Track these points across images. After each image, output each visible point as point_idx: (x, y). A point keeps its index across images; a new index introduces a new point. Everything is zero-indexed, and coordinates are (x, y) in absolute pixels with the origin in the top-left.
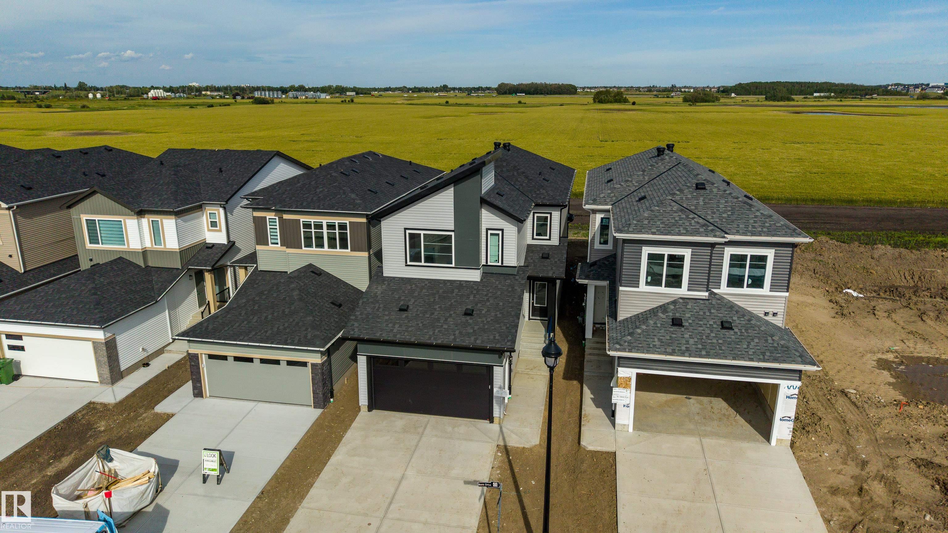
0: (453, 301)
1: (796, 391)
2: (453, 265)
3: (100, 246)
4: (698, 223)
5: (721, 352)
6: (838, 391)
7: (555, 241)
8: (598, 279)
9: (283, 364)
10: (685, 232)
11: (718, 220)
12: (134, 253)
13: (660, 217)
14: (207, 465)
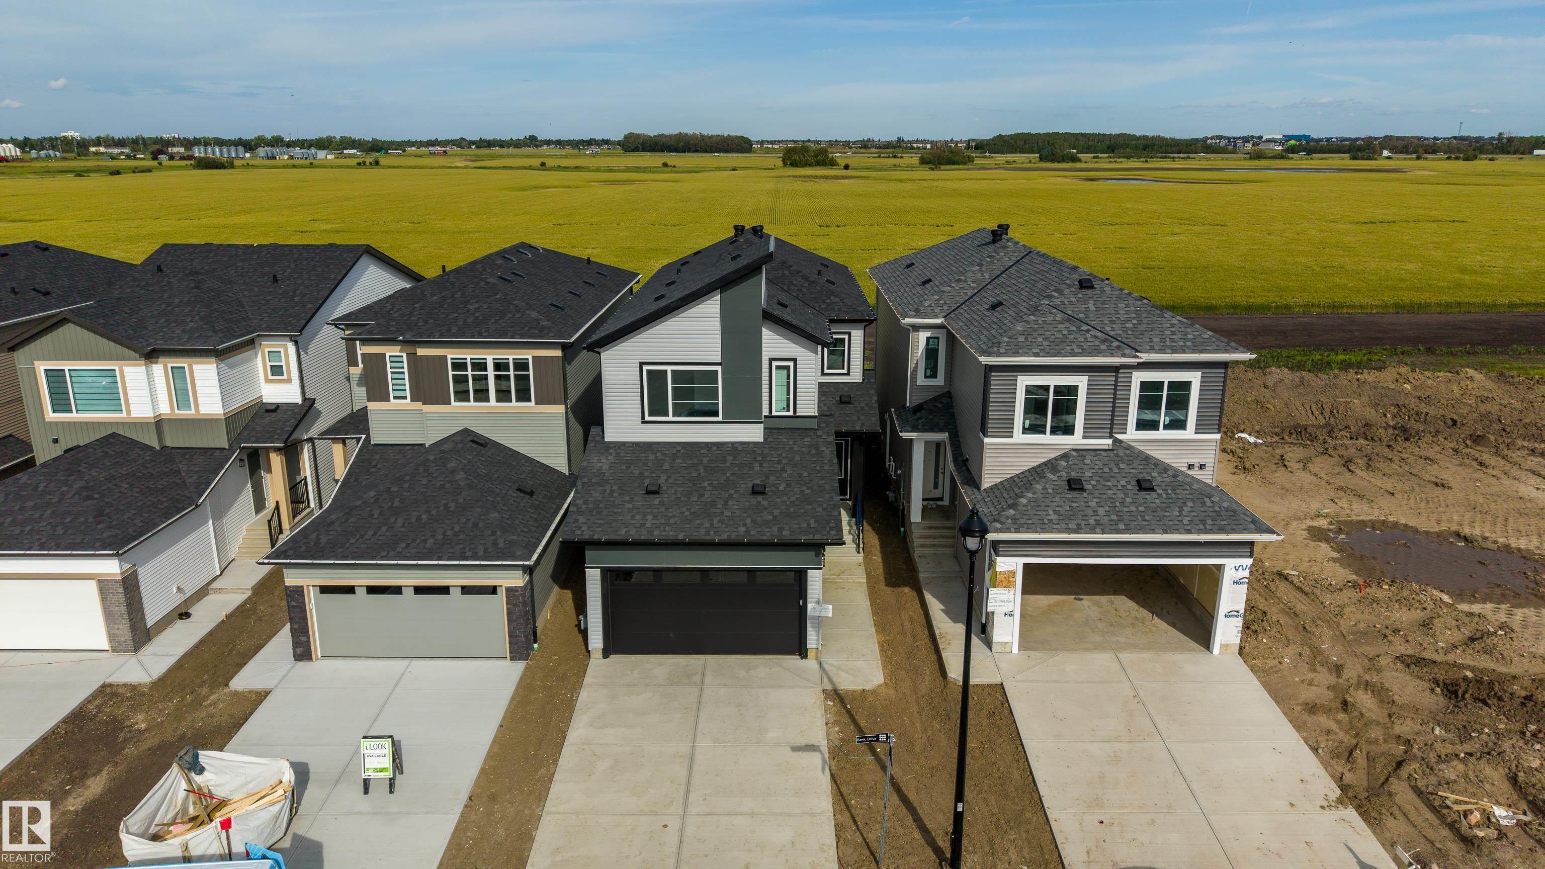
0: (728, 475)
1: (1246, 573)
2: (720, 418)
3: (74, 416)
4: (1096, 337)
5: (1145, 523)
6: (1273, 573)
7: (856, 376)
8: (931, 430)
9: (455, 593)
10: (1080, 351)
11: (1121, 332)
12: (140, 425)
13: (1041, 331)
14: (371, 763)
